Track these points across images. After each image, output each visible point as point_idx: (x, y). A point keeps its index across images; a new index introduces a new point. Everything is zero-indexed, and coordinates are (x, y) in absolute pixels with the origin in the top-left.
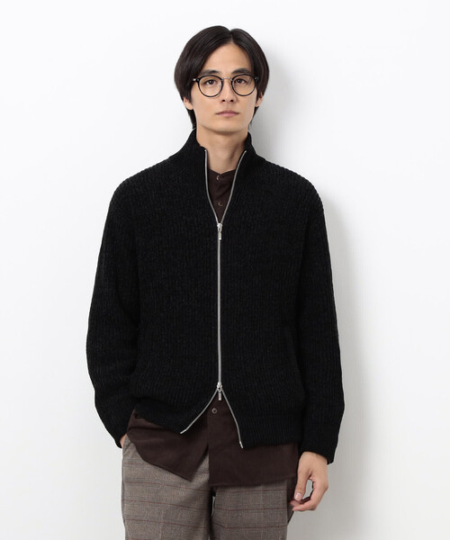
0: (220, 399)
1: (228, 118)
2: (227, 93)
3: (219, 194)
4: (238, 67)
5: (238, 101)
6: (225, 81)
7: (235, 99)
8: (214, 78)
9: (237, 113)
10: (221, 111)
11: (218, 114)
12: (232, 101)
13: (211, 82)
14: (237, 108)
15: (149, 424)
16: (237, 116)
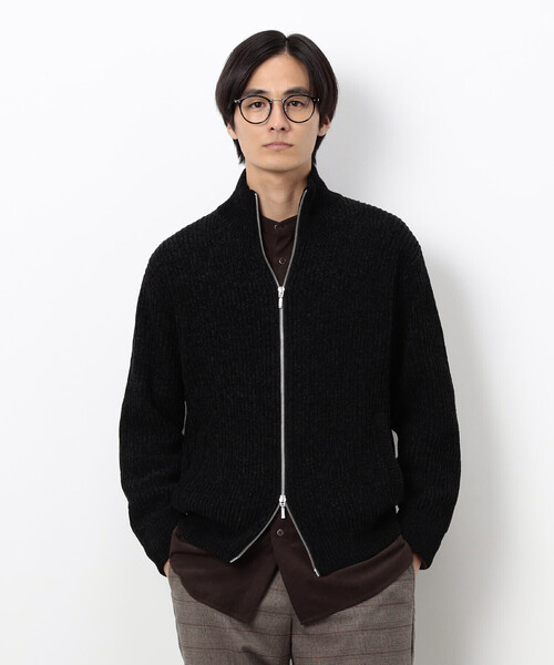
0: (283, 517)
1: (278, 151)
2: (277, 119)
3: (278, 248)
4: (292, 86)
5: (290, 129)
6: (275, 103)
7: (287, 127)
8: (262, 99)
9: (291, 146)
10: (269, 142)
11: (266, 146)
12: (283, 129)
13: (258, 105)
14: (290, 138)
15: (194, 549)
16: (291, 149)
